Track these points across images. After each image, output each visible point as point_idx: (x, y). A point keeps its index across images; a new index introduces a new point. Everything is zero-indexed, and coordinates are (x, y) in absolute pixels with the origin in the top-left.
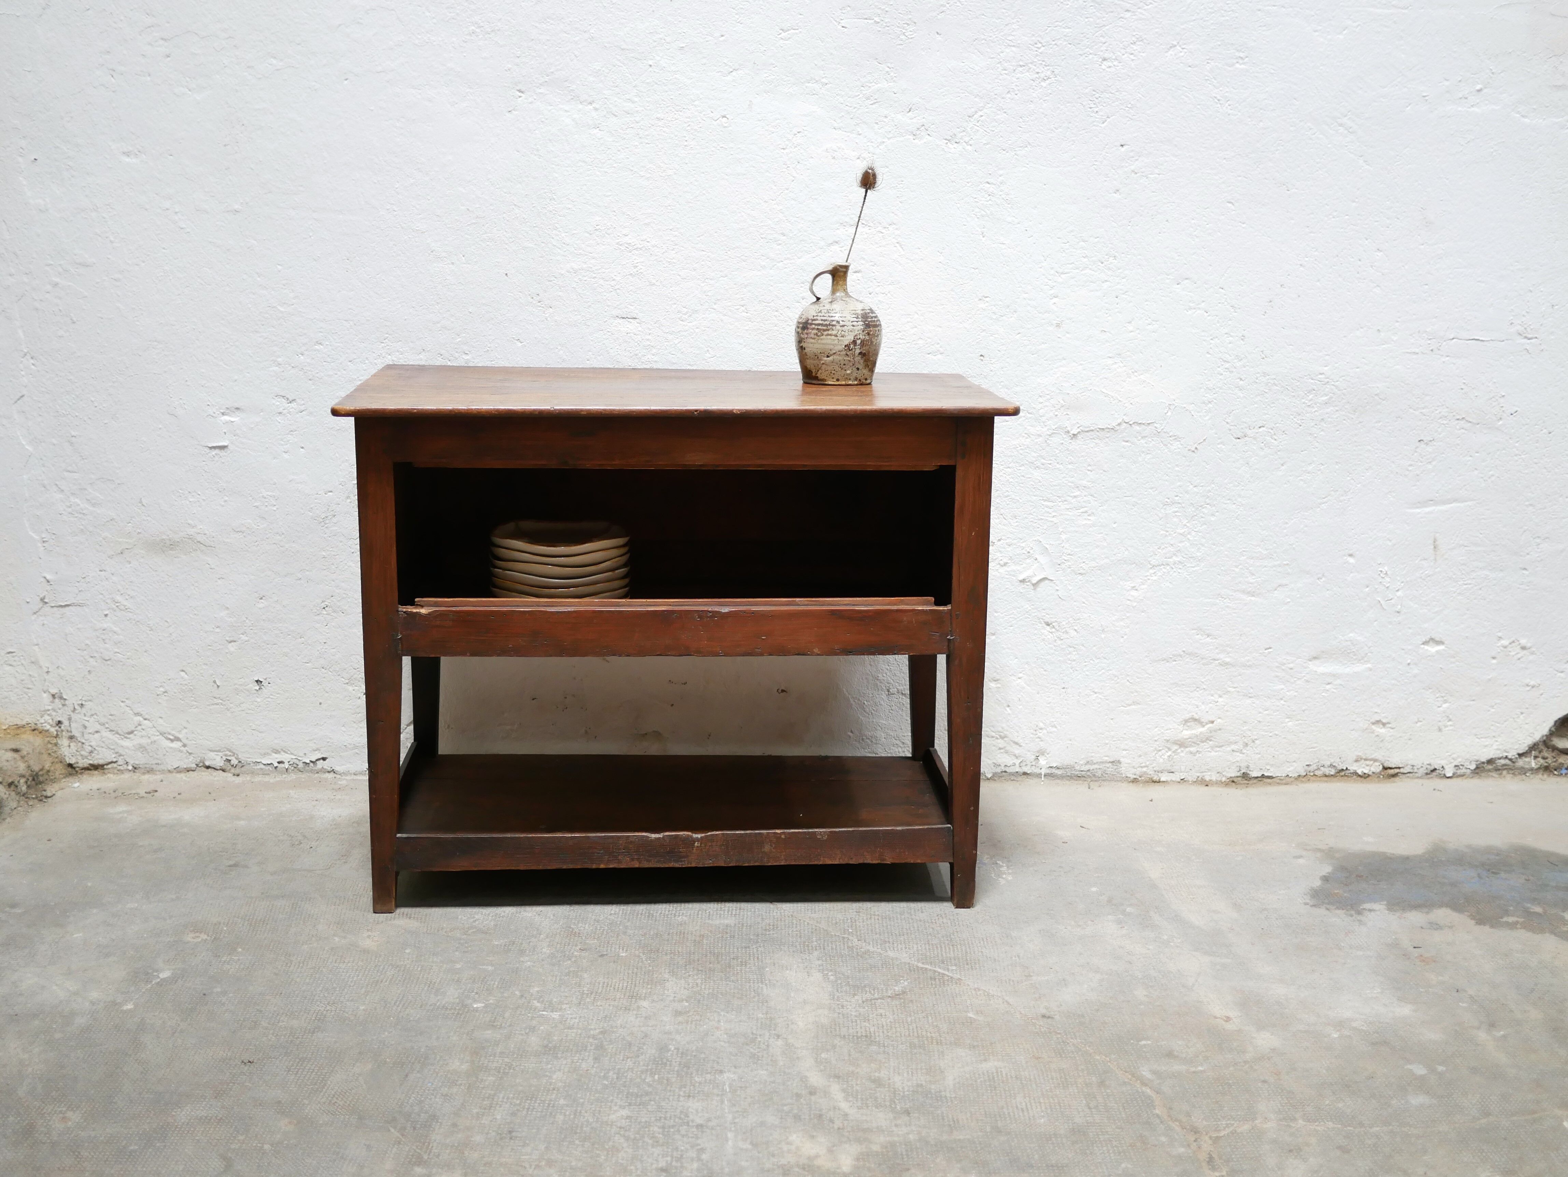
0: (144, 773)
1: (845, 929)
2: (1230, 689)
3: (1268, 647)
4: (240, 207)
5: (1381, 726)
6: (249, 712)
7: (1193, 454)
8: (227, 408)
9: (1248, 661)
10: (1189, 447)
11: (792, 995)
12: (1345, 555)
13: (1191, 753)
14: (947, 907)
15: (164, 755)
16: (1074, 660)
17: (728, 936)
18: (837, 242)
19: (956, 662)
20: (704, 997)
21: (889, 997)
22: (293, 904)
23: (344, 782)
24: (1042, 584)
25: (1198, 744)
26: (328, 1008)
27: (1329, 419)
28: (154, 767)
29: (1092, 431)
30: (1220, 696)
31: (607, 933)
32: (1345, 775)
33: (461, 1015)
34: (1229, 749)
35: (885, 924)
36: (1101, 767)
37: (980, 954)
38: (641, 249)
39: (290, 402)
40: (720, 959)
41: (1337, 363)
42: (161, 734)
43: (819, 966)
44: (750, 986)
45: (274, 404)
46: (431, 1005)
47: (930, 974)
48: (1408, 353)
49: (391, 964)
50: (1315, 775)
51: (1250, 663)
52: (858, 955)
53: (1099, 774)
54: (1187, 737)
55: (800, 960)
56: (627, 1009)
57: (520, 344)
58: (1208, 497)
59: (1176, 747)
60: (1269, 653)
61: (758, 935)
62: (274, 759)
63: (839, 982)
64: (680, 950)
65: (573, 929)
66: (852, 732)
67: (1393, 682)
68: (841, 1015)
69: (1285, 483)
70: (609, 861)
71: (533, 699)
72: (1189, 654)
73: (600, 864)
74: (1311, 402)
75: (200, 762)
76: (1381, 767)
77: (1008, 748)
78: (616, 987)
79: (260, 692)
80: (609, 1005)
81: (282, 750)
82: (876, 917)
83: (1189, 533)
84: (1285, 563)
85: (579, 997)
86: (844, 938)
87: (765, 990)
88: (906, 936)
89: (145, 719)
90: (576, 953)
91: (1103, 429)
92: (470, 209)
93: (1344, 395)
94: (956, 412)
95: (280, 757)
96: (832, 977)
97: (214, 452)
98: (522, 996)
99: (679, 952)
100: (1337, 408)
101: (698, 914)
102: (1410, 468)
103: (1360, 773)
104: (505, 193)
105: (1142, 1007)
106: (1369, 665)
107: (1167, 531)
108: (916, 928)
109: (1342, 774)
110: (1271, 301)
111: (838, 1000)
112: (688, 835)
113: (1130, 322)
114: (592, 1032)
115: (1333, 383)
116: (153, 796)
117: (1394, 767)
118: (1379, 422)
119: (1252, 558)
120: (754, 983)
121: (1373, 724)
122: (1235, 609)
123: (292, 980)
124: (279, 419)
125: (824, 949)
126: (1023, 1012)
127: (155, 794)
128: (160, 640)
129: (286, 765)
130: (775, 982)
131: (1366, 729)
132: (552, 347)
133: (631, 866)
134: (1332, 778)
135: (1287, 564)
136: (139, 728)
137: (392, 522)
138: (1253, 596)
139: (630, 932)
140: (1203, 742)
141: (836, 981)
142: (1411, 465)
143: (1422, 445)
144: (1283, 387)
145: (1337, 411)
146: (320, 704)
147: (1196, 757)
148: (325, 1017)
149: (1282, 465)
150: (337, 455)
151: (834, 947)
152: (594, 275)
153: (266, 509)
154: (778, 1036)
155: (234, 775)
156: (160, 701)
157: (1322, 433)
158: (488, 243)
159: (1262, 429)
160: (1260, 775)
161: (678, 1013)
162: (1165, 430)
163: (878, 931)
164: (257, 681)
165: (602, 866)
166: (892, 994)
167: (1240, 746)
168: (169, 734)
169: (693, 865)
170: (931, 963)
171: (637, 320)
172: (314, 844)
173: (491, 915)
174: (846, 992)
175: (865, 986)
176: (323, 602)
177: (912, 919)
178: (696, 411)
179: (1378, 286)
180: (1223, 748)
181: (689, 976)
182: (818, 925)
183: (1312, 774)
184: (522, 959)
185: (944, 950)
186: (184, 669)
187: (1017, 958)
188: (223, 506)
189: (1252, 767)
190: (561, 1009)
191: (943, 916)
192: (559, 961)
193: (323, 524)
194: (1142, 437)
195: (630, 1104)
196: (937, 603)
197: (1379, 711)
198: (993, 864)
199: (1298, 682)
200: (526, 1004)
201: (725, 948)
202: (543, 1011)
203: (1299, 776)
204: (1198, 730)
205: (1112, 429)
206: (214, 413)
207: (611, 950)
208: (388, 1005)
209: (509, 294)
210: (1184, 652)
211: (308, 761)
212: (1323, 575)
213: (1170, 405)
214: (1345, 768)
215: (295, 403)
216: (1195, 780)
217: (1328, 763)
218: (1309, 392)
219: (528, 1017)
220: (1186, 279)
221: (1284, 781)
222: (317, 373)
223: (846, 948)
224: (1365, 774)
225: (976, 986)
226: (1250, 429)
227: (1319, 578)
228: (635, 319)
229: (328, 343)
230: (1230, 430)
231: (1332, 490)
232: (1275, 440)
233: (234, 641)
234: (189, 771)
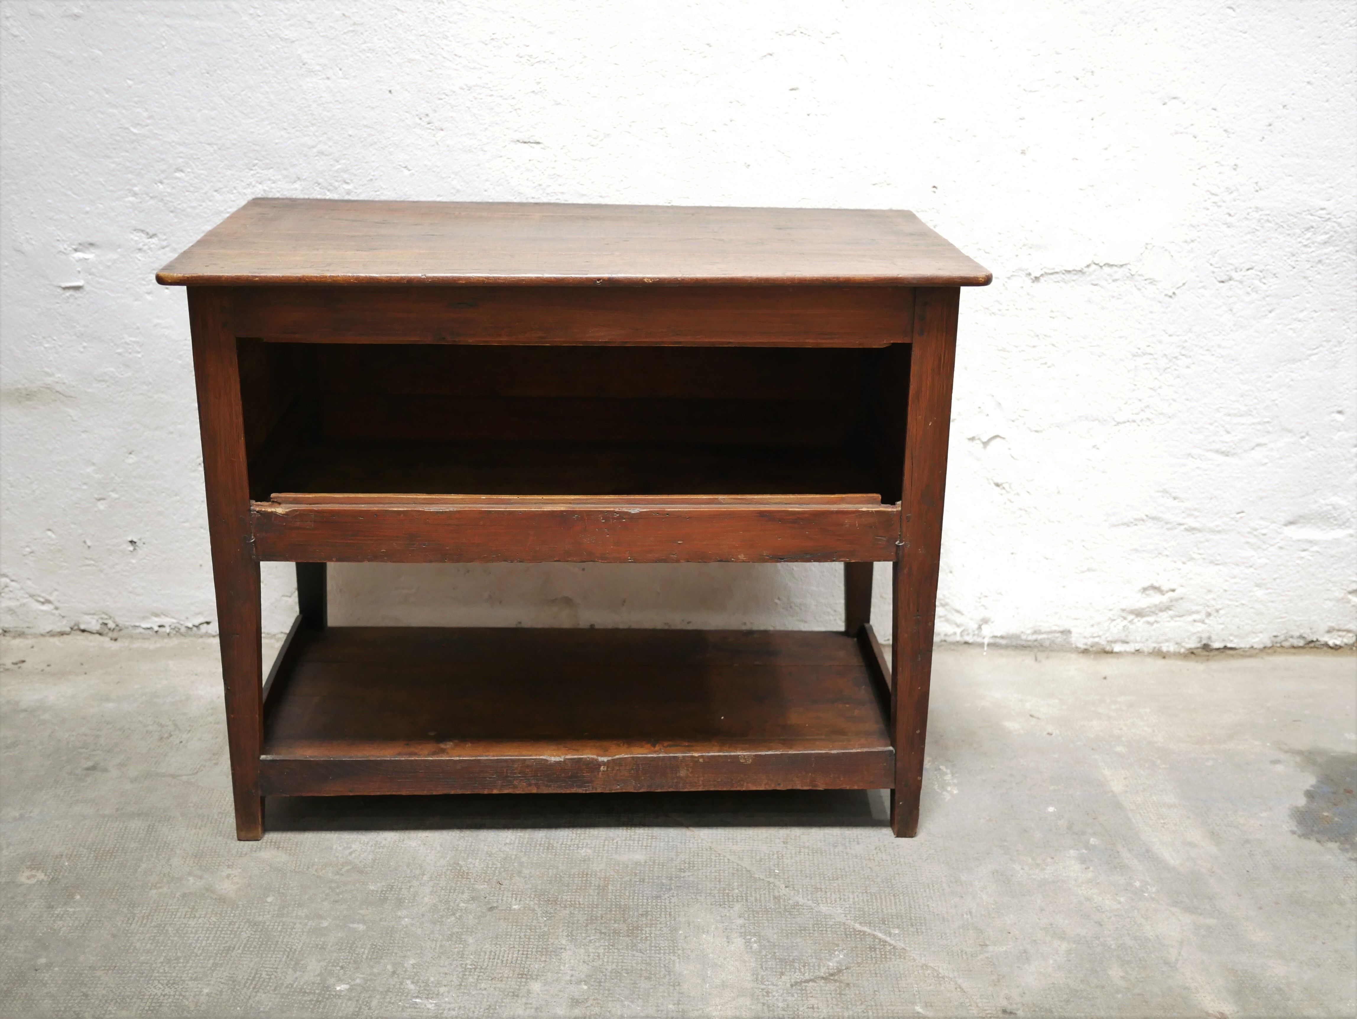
0: (14, 637)
1: (770, 869)
2: (1194, 556)
3: (1240, 510)
4: (81, 12)
6: (124, 573)
7: (1170, 300)
8: (80, 244)
9: (1217, 526)
10: (1166, 292)
11: (709, 973)
12: (1333, 412)
13: (1148, 623)
14: (887, 833)
15: (35, 618)
16: (1025, 524)
17: (637, 879)
18: (771, 55)
19: (906, 571)
20: (605, 975)
21: (822, 978)
22: (149, 826)
24: (994, 443)
25: (1157, 614)
26: (167, 990)
27: (1328, 261)
28: (26, 630)
29: (1057, 273)
30: (1184, 563)
31: (500, 873)
32: (1315, 647)
33: (320, 1002)
34: (1190, 618)
35: (816, 862)
36: (1050, 637)
37: (926, 908)
38: (544, 62)
39: (151, 237)
40: (626, 916)
41: (1341, 197)
42: (30, 596)
43: (741, 927)
44: (660, 960)
45: (132, 239)
46: (287, 987)
47: (869, 940)
49: (248, 921)
50: (1282, 646)
51: (1220, 528)
52: (785, 910)
53: (1047, 643)
54: (1145, 606)
55: (719, 918)
56: (515, 995)
57: (406, 172)
58: (1184, 348)
59: (1131, 617)
60: (1241, 517)
61: (671, 879)
62: (154, 623)
63: (764, 953)
64: (581, 900)
65: (461, 867)
66: (779, 599)
68: (765, 1007)
69: (1272, 333)
70: (502, 787)
72: (1153, 518)
73: (492, 790)
74: (1309, 242)
75: (75, 625)
76: (1354, 638)
77: (949, 616)
78: (505, 959)
79: (135, 552)
80: (495, 988)
81: (162, 613)
82: (806, 851)
83: (1160, 387)
84: (1266, 420)
85: (461, 975)
86: (769, 883)
87: (677, 965)
88: (840, 881)
89: (13, 581)
90: (462, 905)
91: (1069, 272)
92: (346, 14)
93: (1347, 233)
94: (915, 282)
95: (159, 621)
96: (755, 945)
97: (68, 293)
98: (394, 972)
99: (580, 904)
100: (1337, 248)
101: (604, 845)
103: (1331, 645)
105: (1119, 996)
106: (1351, 531)
107: (1135, 385)
108: (851, 869)
109: (1312, 646)
110: (1270, 125)
111: (762, 983)
112: (593, 759)
113: (1106, 149)
115: (1335, 220)
116: (20, 668)
119: (1229, 415)
120: (664, 953)
121: (1350, 593)
122: (1206, 470)
123: (132, 944)
124: (139, 255)
125: (747, 900)
126: (980, 1005)
127: (23, 665)
128: (23, 497)
129: (167, 630)
130: (689, 952)
131: (1342, 599)
132: (444, 176)
133: (528, 792)
134: (1300, 650)
135: (1268, 422)
136: (6, 590)
137: (238, 408)
138: (1227, 456)
139: (526, 871)
140: (1161, 611)
141: (760, 952)
144: (1277, 224)
145: (1337, 251)
147: (1153, 627)
148: (160, 1006)
149: (1270, 312)
151: (758, 897)
152: (491, 93)
153: (130, 356)
155: (111, 639)
156: (27, 561)
157: (1319, 277)
158: (368, 55)
159: (1250, 271)
160: (1222, 647)
162: (1139, 273)
163: (808, 872)
164: (131, 542)
165: (495, 792)
166: (825, 973)
167: (1202, 616)
168: (39, 596)
169: (599, 791)
170: (870, 924)
171: (541, 146)
172: (185, 736)
173: (371, 843)
174: (772, 969)
175: (793, 961)
177: (847, 854)
178: (599, 279)
180: (1184, 617)
181: (590, 941)
182: (740, 862)
183: (1278, 645)
184: (399, 914)
185: (884, 903)
186: (50, 528)
187: (969, 916)
188: (82, 352)
189: (1214, 637)
190: (438, 994)
191: (882, 849)
192: (442, 917)
194: (1114, 281)
196: (884, 501)
197: (1356, 580)
198: (936, 770)
199: (1271, 549)
200: (397, 986)
201: (633, 898)
202: (417, 997)
203: (1265, 648)
204: (1157, 599)
205: (1080, 271)
206: (65, 249)
207: (502, 900)
208: (237, 987)
209: (394, 114)
210: (1147, 516)
211: (190, 625)
212: (1307, 434)
213: (1147, 244)
214: (1315, 639)
215: (156, 239)
216: (1151, 651)
217: (1297, 634)
218: (1307, 229)
219: (399, 1006)
220: (1174, 98)
221: (1248, 654)
222: (179, 204)
223: (772, 898)
224: (1336, 645)
225: (923, 961)
226: (1236, 272)
227: (1302, 437)
228: (538, 143)
229: (189, 170)
230: (1213, 272)
231: (1325, 341)
232: (1264, 284)
233: (104, 499)
234: (62, 635)
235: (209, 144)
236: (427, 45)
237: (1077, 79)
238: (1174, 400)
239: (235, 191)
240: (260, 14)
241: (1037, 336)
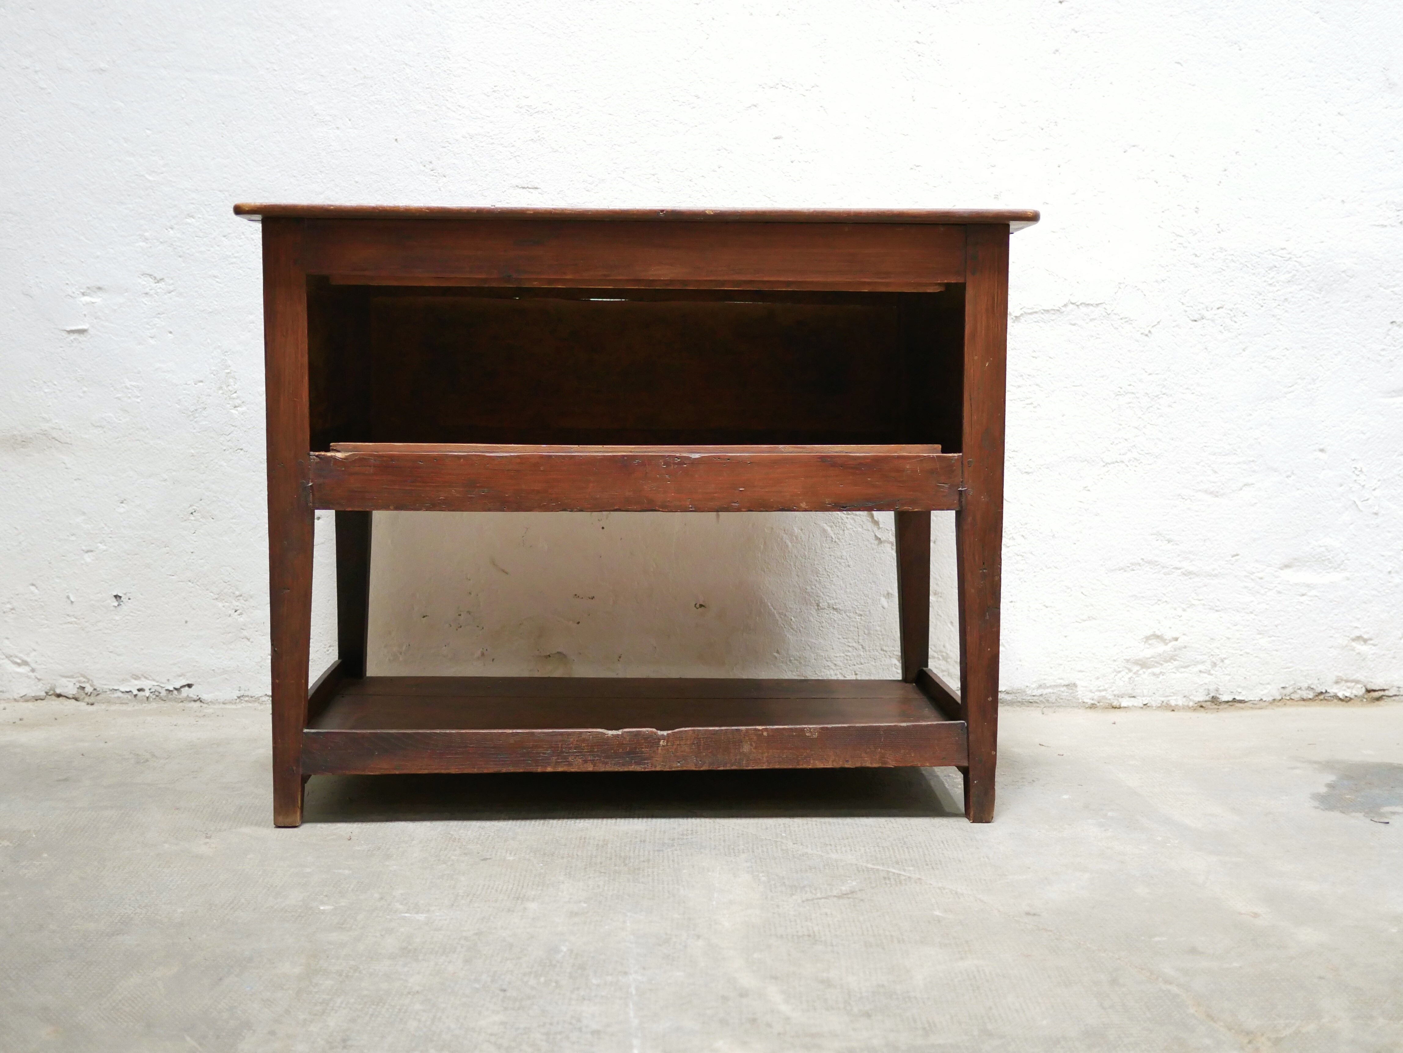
1: (777, 834)
2: (1194, 602)
3: (1235, 553)
4: (107, 66)
5: (1362, 643)
6: (106, 631)
7: (1146, 338)
8: (88, 288)
9: (1213, 570)
10: (1142, 331)
11: (716, 895)
12: (1315, 451)
13: (1154, 674)
15: (10, 681)
16: (1022, 570)
17: (638, 840)
18: (755, 106)
20: (606, 898)
21: (835, 896)
22: (123, 814)
23: (211, 711)
25: (1162, 664)
26: (138, 910)
27: (1293, 299)
29: (1036, 312)
30: (1184, 610)
32: (1324, 699)
33: (303, 917)
34: (1196, 669)
35: (824, 829)
36: (1055, 691)
37: (941, 855)
38: (543, 112)
39: (158, 282)
40: (627, 862)
41: (1299, 237)
42: (7, 657)
43: (748, 868)
44: (663, 888)
45: (139, 283)
46: (267, 908)
47: (883, 874)
48: (1375, 225)
49: (227, 869)
50: (1291, 699)
51: (1216, 572)
52: (794, 857)
53: (1053, 699)
54: (1149, 656)
55: (724, 862)
56: (511, 911)
58: (1164, 386)
59: (1136, 668)
60: (1237, 560)
61: (673, 840)
62: (133, 686)
64: (579, 854)
65: (452, 835)
67: (1374, 592)
68: (776, 915)
69: (1248, 371)
71: (424, 617)
72: (1149, 562)
74: (1273, 280)
75: (51, 690)
76: (1364, 690)
78: (499, 889)
79: (119, 608)
80: (489, 907)
81: (142, 675)
82: (814, 822)
83: (1144, 427)
84: (1251, 459)
85: (452, 899)
86: (776, 842)
87: (682, 891)
88: (850, 840)
90: (453, 857)
91: (1048, 311)
92: (357, 68)
95: (139, 684)
96: (764, 879)
97: (73, 337)
98: (382, 898)
99: (578, 856)
100: (1301, 287)
102: (1383, 353)
103: (1341, 696)
104: (395, 51)
105: (1147, 904)
106: (1346, 574)
107: (1120, 425)
109: (1321, 697)
110: (1225, 170)
111: (772, 900)
113: (1074, 194)
114: (464, 934)
115: (1296, 259)
117: (1377, 689)
118: (1347, 302)
119: (1214, 454)
120: (668, 884)
121: (1353, 640)
122: (1197, 511)
123: (101, 883)
124: (145, 300)
125: (753, 852)
126: (1002, 910)
128: (9, 550)
129: (147, 693)
130: (694, 883)
131: (1346, 646)
134: (1310, 702)
135: (1253, 461)
138: (1217, 496)
140: (1166, 661)
141: (769, 882)
142: (1383, 350)
143: (1395, 328)
144: (1241, 263)
145: (1301, 290)
146: (186, 622)
147: (1159, 680)
148: (131, 920)
149: (1244, 350)
150: (209, 341)
151: (765, 850)
152: (492, 141)
153: (129, 401)
154: (699, 937)
155: (88, 704)
156: (7, 619)
157: (1286, 315)
158: (376, 106)
159: (1221, 310)
160: (1230, 699)
161: (573, 914)
162: (1115, 312)
163: (816, 835)
164: (116, 596)
166: (837, 893)
167: (1208, 666)
168: (16, 657)
170: (883, 864)
171: (538, 191)
172: (162, 761)
174: (782, 892)
175: (804, 887)
176: (191, 506)
177: (856, 824)
179: (1340, 153)
180: (1190, 668)
181: (590, 878)
183: (1288, 698)
185: (897, 852)
186: (34, 582)
187: (986, 859)
188: (81, 397)
189: (1222, 689)
190: (428, 911)
192: (432, 865)
193: (192, 418)
194: (1091, 320)
195: (506, 1009)
197: (1359, 626)
199: (1270, 593)
200: (385, 907)
201: (634, 851)
202: (406, 913)
203: (1274, 700)
204: (1160, 648)
205: (1058, 310)
206: (74, 293)
207: (496, 854)
208: (213, 908)
209: (399, 162)
210: (1142, 559)
211: (171, 688)
212: (1293, 473)
213: (1120, 283)
214: (1324, 691)
215: (163, 283)
216: (1159, 705)
217: (1306, 685)
218: (1271, 269)
219: (387, 919)
220: (1134, 146)
221: (1258, 706)
222: (188, 249)
223: (779, 850)
224: (1346, 697)
225: (940, 885)
226: (1207, 310)
227: (1288, 477)
228: (536, 188)
229: (200, 216)
230: (1186, 311)
231: (1299, 378)
232: (1236, 322)
233: (92, 551)
234: (37, 700)
235: (220, 191)
236: (432, 97)
237: (1042, 129)
238: (1160, 440)
239: (243, 237)
240: (276, 69)
241: (1022, 376)
